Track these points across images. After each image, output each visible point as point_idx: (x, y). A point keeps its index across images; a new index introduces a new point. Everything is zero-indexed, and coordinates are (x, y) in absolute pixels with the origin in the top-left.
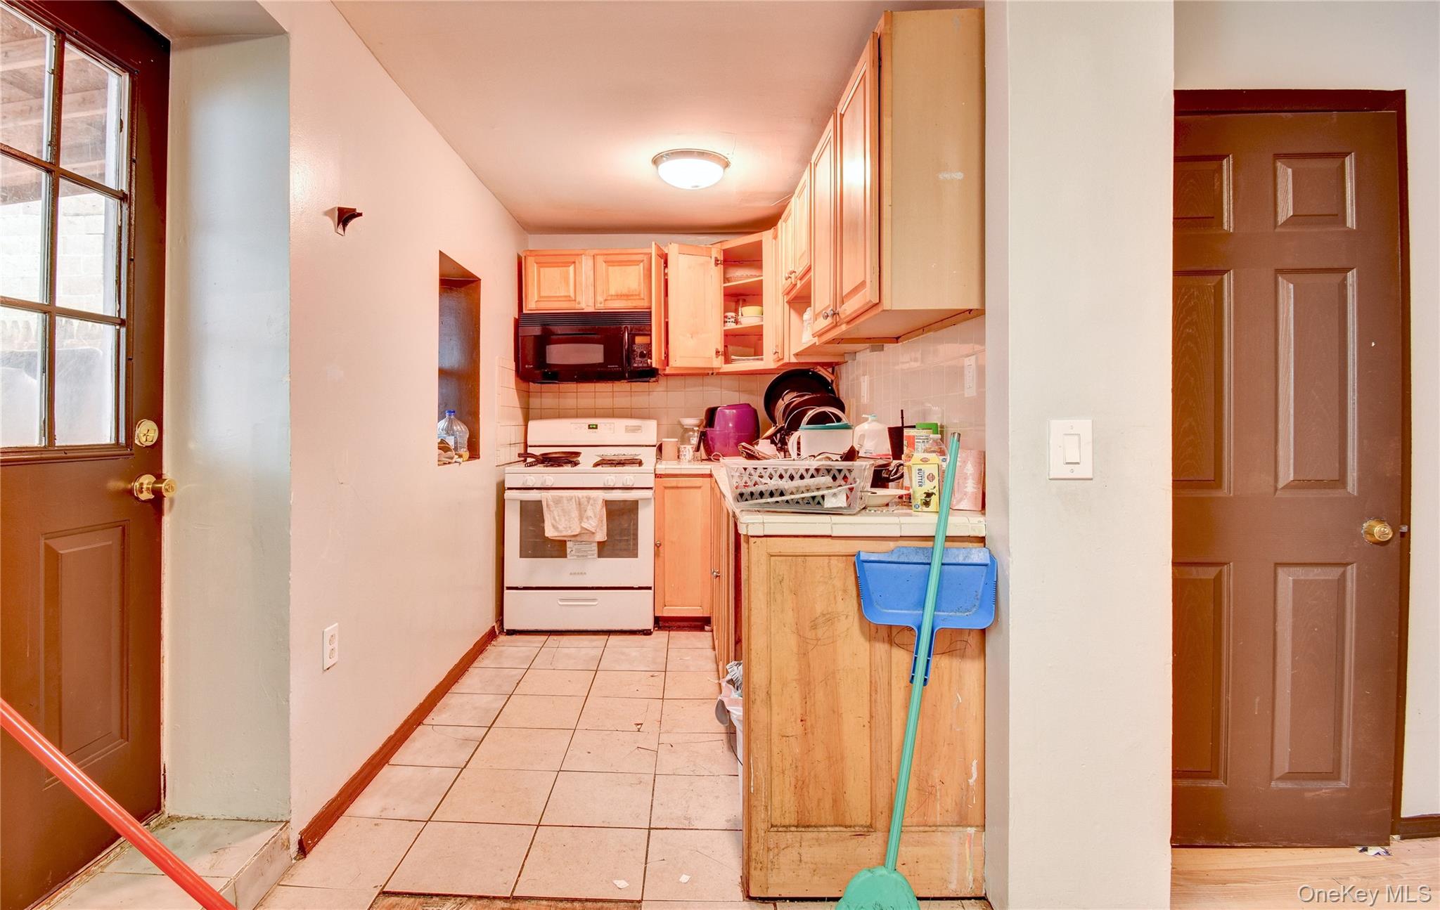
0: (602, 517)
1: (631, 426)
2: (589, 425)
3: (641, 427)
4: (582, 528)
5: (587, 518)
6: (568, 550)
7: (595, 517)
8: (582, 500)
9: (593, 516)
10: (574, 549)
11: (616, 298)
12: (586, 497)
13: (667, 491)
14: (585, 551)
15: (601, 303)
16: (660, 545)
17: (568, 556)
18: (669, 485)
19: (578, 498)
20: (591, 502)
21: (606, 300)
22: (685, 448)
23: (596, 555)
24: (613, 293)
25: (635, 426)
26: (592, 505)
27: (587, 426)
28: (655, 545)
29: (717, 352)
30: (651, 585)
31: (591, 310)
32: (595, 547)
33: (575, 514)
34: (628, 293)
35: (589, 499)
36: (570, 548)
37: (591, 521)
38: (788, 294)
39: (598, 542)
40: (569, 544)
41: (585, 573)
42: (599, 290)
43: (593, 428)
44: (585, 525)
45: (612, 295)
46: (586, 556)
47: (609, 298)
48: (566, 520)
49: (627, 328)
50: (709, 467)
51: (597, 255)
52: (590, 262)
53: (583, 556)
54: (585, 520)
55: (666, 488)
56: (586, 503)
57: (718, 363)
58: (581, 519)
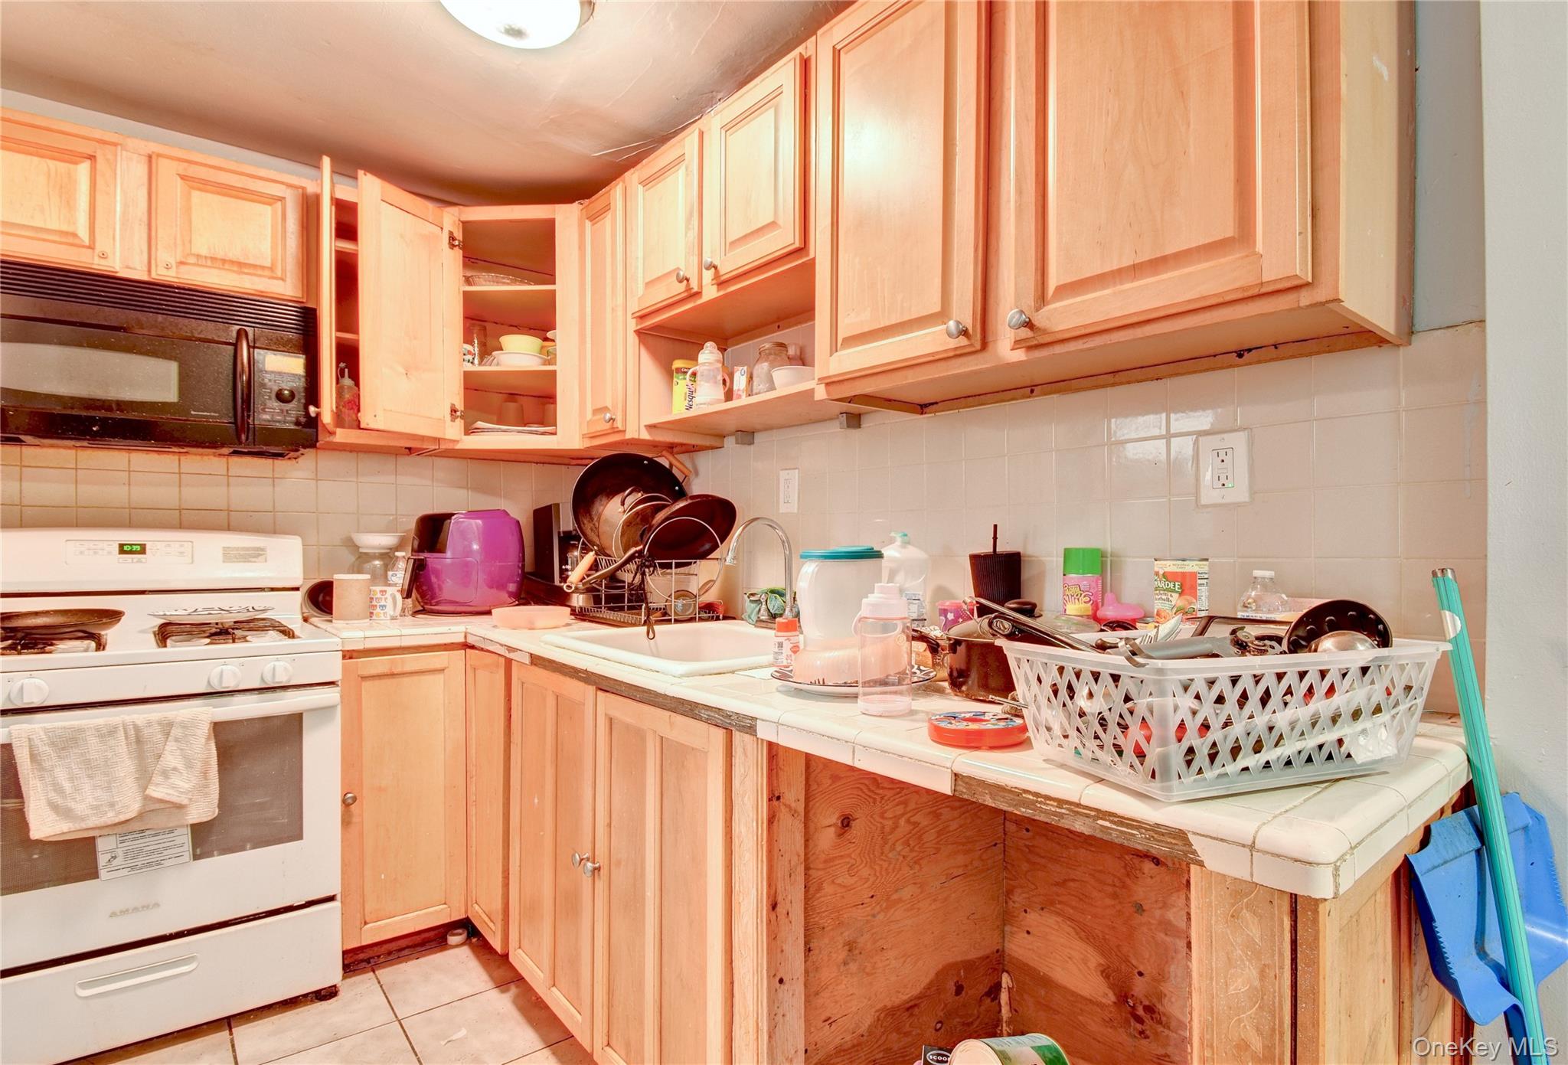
0: (206, 763)
1: (237, 549)
2: (121, 546)
3: (263, 550)
4: (147, 798)
5: (165, 774)
6: (102, 859)
7: (189, 765)
8: (145, 731)
9: (180, 766)
10: (120, 852)
11: (209, 263)
12: (160, 723)
13: (367, 685)
14: (153, 852)
15: (168, 267)
16: (355, 799)
17: (103, 873)
18: (373, 672)
19: (137, 728)
20: (176, 732)
21: (182, 263)
22: (383, 592)
23: (187, 855)
24: (204, 252)
25: (247, 549)
26: (177, 740)
27: (117, 549)
28: (344, 801)
29: (454, 411)
30: (335, 889)
31: (139, 274)
32: (185, 839)
33: (126, 768)
34: (242, 260)
35: (167, 727)
36: (105, 852)
37: (175, 780)
38: (642, 317)
39: (193, 826)
40: (102, 845)
41: (157, 905)
42: (163, 233)
43: (131, 552)
44: (157, 792)
45: (198, 256)
46: (158, 863)
47: (192, 260)
48: (95, 787)
49: (246, 333)
50: (462, 628)
51: (159, 155)
52: (140, 170)
53: (150, 865)
54: (157, 779)
55: (364, 678)
56: (160, 737)
57: (453, 432)
58: (144, 777)
